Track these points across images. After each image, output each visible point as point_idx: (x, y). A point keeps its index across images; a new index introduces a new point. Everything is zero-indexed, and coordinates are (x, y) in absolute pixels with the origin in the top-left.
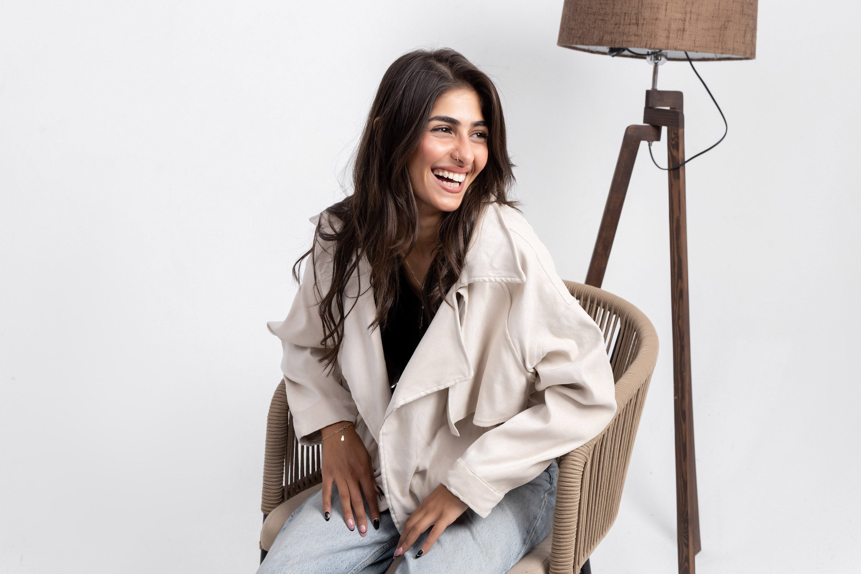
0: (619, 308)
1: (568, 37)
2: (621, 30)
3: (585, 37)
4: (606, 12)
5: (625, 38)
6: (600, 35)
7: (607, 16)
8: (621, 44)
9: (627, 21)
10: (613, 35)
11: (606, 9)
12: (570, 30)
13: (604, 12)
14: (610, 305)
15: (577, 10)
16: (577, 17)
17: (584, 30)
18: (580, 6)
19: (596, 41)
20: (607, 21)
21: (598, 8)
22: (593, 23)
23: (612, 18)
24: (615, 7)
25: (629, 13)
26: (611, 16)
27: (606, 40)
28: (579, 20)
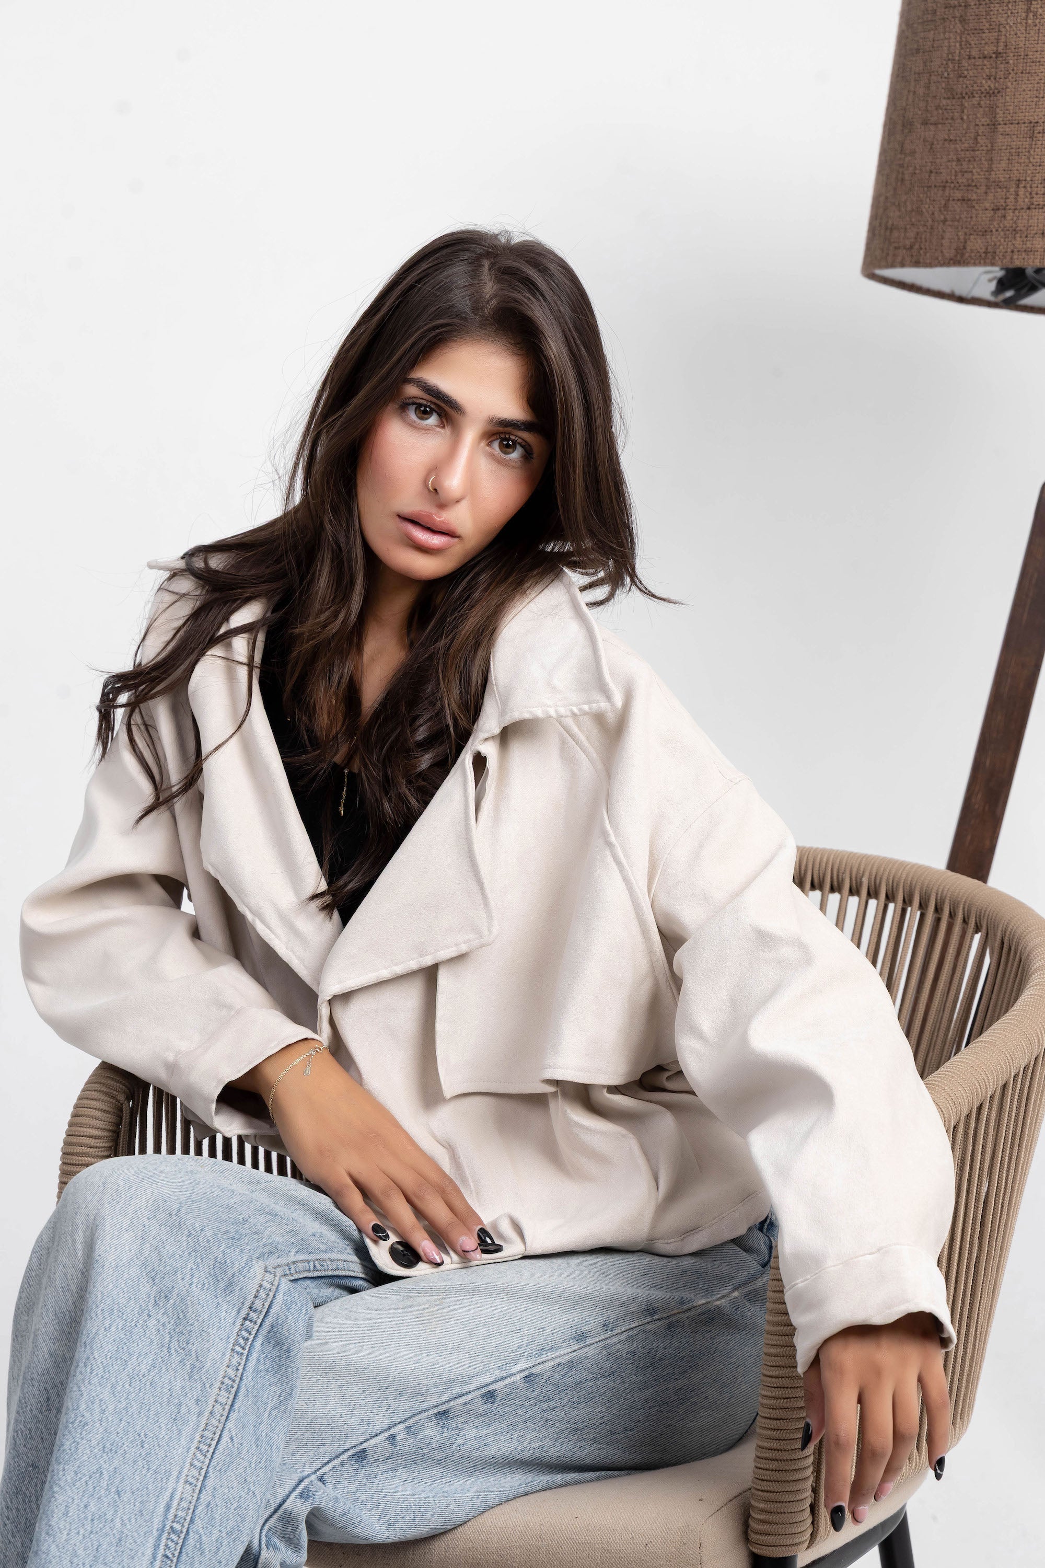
0: (987, 912)
1: (882, 250)
2: (1008, 223)
3: (923, 247)
4: (973, 181)
5: (1018, 242)
6: (959, 239)
7: (975, 189)
8: (1008, 258)
9: (1023, 201)
10: (988, 237)
11: (971, 172)
12: (888, 233)
13: (968, 180)
14: (966, 907)
15: (903, 180)
16: (904, 198)
17: (921, 229)
18: (911, 169)
19: (949, 253)
20: (974, 203)
21: (953, 171)
22: (942, 209)
23: (986, 193)
24: (994, 166)
25: (1028, 179)
26: (983, 188)
27: (972, 251)
28: (908, 204)
